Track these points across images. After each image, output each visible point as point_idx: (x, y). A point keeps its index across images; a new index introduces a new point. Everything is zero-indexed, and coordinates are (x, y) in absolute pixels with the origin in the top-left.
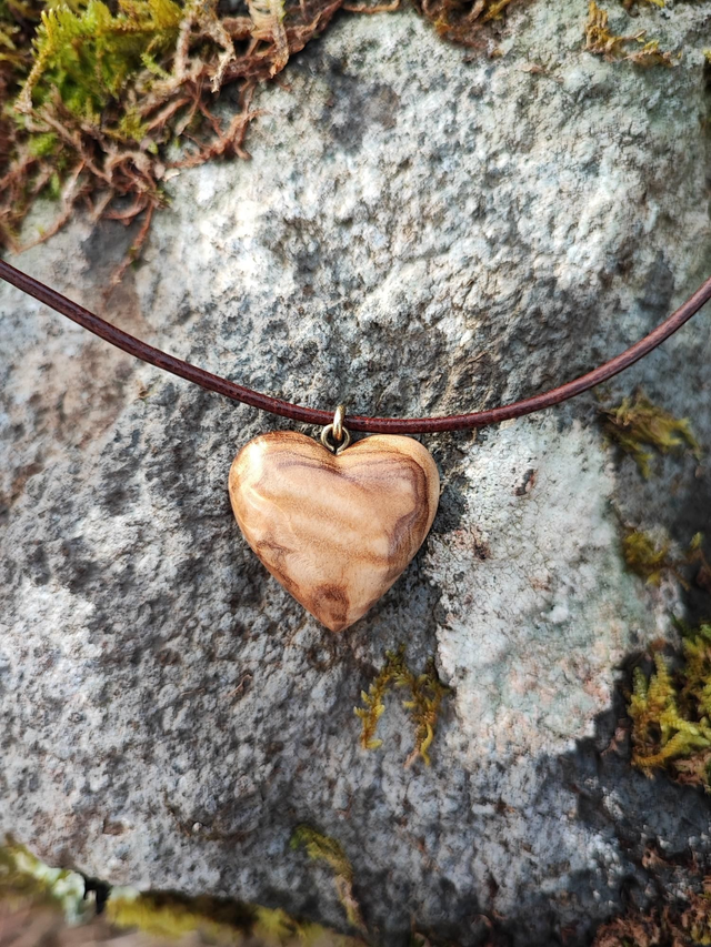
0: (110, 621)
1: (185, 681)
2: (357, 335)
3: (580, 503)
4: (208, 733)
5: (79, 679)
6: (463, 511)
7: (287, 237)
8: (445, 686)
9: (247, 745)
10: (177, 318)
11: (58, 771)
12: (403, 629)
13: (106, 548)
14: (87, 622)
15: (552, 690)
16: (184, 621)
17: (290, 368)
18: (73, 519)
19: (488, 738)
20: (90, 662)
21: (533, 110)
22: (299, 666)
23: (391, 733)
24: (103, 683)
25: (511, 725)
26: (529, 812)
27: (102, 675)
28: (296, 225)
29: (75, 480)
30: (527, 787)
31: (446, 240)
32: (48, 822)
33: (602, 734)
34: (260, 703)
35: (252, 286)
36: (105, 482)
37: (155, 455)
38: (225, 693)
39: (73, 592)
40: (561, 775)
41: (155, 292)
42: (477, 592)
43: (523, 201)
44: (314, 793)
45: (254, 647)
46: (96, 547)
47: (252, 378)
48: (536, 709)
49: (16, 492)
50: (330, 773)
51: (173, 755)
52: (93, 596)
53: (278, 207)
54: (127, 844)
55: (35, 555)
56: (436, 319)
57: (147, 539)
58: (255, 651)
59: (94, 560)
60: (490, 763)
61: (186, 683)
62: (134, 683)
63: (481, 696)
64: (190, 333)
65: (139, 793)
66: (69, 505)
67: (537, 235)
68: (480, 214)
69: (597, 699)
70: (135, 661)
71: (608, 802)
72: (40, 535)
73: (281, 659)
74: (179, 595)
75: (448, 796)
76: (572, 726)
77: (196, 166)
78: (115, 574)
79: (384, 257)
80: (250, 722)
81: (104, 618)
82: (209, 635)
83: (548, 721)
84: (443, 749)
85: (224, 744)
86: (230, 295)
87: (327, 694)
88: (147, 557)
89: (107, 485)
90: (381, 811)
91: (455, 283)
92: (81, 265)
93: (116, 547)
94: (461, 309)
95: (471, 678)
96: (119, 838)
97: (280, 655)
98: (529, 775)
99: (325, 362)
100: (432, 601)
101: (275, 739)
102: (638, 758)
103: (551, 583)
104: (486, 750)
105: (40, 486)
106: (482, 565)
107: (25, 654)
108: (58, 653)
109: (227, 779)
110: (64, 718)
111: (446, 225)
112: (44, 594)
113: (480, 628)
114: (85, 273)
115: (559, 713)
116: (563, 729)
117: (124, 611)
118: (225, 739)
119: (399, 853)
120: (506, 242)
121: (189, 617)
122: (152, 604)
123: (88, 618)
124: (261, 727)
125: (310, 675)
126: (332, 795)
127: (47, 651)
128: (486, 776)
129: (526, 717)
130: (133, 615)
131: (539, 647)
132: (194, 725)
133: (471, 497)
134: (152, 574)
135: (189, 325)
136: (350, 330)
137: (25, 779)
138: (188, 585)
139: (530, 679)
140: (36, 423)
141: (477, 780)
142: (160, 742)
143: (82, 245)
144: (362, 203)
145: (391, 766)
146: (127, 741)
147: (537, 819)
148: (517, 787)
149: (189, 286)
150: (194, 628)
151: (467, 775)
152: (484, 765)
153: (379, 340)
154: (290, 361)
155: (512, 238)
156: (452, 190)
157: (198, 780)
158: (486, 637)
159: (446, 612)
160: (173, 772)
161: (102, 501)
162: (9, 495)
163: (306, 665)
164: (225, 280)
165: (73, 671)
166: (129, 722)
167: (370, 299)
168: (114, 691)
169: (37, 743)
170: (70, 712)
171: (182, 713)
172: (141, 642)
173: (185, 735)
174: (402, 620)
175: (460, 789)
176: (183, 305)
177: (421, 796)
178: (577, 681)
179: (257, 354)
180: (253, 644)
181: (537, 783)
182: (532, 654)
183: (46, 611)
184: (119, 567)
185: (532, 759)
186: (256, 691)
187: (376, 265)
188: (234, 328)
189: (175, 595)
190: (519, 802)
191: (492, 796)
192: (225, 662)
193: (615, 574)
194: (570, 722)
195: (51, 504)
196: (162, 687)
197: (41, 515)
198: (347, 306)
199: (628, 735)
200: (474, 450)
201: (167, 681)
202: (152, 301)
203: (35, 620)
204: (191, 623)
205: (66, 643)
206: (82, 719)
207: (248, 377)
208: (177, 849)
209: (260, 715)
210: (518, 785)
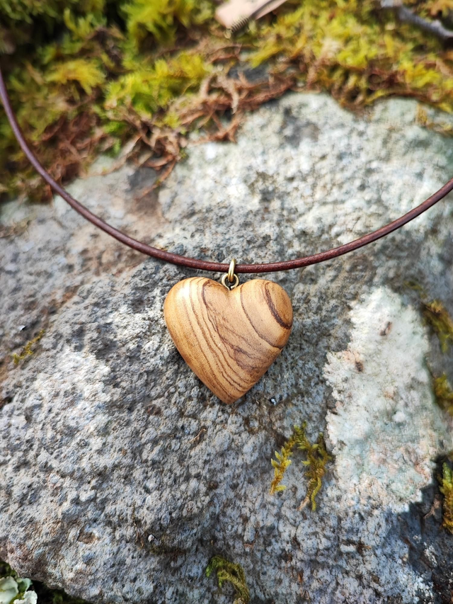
0: (119, 380)
1: (162, 427)
2: (293, 237)
3: (412, 351)
4: (171, 466)
5: (91, 415)
6: (349, 341)
7: (257, 181)
8: (330, 454)
9: (195, 479)
10: (186, 214)
11: (58, 485)
12: (306, 412)
13: (126, 332)
14: (103, 379)
15: (396, 466)
16: (167, 387)
17: (254, 247)
18: (107, 311)
19: (355, 494)
20: (101, 404)
21: (390, 145)
22: (238, 428)
23: (290, 486)
24: (106, 420)
25: (370, 485)
26: (379, 552)
27: (107, 415)
28: (263, 176)
29: (112, 290)
30: (380, 532)
31: (343, 198)
32: (37, 530)
33: (426, 502)
34: (210, 450)
35: (235, 203)
36: (133, 291)
37: (169, 280)
38: (186, 441)
39: (97, 358)
40: (399, 530)
41: (172, 202)
42: (354, 392)
43: (385, 185)
44: (233, 527)
45: (210, 412)
46: (119, 331)
47: (231, 248)
48: (386, 478)
49: (65, 299)
50: (246, 511)
51: (146, 478)
52: (110, 363)
53: (254, 165)
54: (93, 552)
55: (78, 331)
56: (338, 235)
57: (153, 331)
58: (211, 414)
59: (115, 340)
60: (355, 513)
61: (163, 429)
62: (128, 423)
63: (351, 462)
64: (195, 222)
65: (114, 507)
66: (107, 302)
67: (392, 202)
68: (362, 187)
69: (423, 476)
70: (131, 410)
71: (427, 552)
72: (83, 319)
73: (227, 423)
74: (167, 370)
75: (325, 536)
76: (409, 492)
77: (206, 143)
78: (128, 350)
79: (310, 200)
80: (200, 463)
81: (115, 377)
82: (183, 399)
83: (393, 487)
84: (325, 499)
85: (180, 476)
86: (221, 206)
87: (254, 451)
88: (151, 342)
89: (134, 294)
90: (277, 547)
91: (350, 218)
92: (126, 187)
93: (132, 332)
94: (351, 231)
95: (346, 449)
96: (89, 546)
97: (226, 420)
98: (381, 523)
99: (273, 246)
100: (327, 395)
101: (214, 479)
102: (447, 521)
103: (395, 396)
104: (354, 503)
105: (88, 291)
106: (358, 376)
107: (57, 395)
108: (80, 396)
109: (179, 501)
110: (74, 443)
111: (344, 190)
112: (77, 357)
113: (355, 414)
114: (127, 191)
115: (401, 481)
116: (403, 493)
117: (130, 374)
118: (182, 472)
119: (282, 585)
120: (375, 203)
121: (171, 385)
122: (148, 373)
123: (104, 376)
124: (207, 467)
125: (244, 435)
126: (244, 530)
127: (73, 393)
128: (352, 522)
129: (380, 481)
130: (135, 378)
131: (387, 437)
132: (163, 458)
133: (354, 334)
134: (153, 353)
135: (195, 218)
136: (289, 233)
137: (27, 494)
138: (174, 365)
139: (382, 456)
140: (83, 266)
141: (346, 524)
142: (138, 467)
143: (129, 177)
144: (300, 172)
145: (288, 510)
146: (116, 463)
147: (383, 558)
148: (372, 532)
149: (196, 199)
150: (173, 393)
151: (340, 519)
152: (351, 514)
153: (305, 241)
154: (254, 243)
155: (379, 201)
156: (348, 174)
157: (160, 499)
158: (358, 421)
159: (336, 401)
160: (143, 491)
161: (130, 302)
162: (60, 301)
163: (242, 428)
164: (218, 198)
165: (88, 410)
166: (120, 450)
167: (301, 219)
168: (113, 427)
169: (47, 463)
170: (79, 438)
171: (157, 449)
172: (137, 397)
173: (156, 466)
174: (306, 406)
175: (334, 532)
176: (191, 208)
177: (306, 534)
178: (411, 463)
179: (235, 237)
180: (210, 409)
181: (386, 529)
182: (383, 440)
183: (77, 368)
184: (132, 346)
185: (383, 511)
186: (207, 441)
187: (306, 204)
188: (222, 221)
189: (165, 370)
190: (373, 543)
191: (355, 539)
192: (190, 419)
193: (429, 402)
194: (407, 489)
195: (96, 300)
196: (146, 429)
197: (86, 308)
198: (288, 221)
199: (442, 505)
200: (357, 307)
201: (150, 426)
202: (170, 206)
203: (68, 373)
204: (172, 390)
205: (87, 390)
206: (86, 444)
207: (229, 247)
208: (128, 561)
209: (208, 458)
210: (373, 530)
